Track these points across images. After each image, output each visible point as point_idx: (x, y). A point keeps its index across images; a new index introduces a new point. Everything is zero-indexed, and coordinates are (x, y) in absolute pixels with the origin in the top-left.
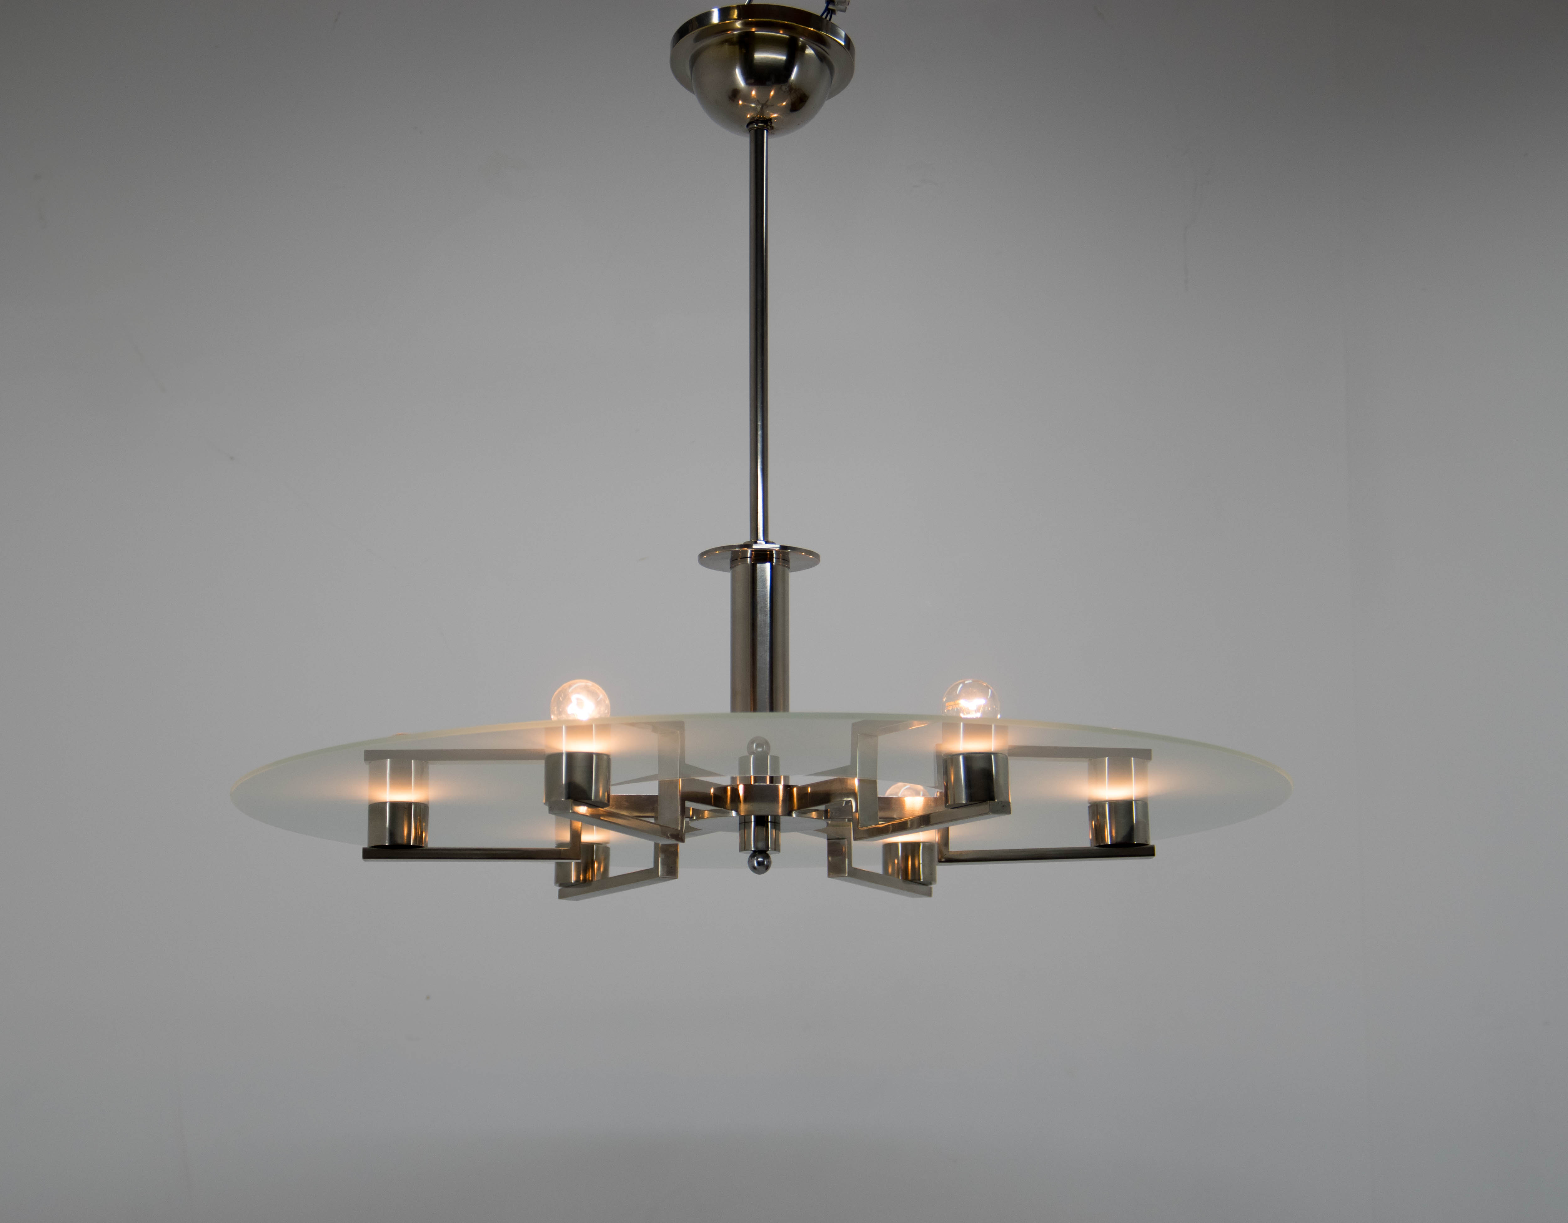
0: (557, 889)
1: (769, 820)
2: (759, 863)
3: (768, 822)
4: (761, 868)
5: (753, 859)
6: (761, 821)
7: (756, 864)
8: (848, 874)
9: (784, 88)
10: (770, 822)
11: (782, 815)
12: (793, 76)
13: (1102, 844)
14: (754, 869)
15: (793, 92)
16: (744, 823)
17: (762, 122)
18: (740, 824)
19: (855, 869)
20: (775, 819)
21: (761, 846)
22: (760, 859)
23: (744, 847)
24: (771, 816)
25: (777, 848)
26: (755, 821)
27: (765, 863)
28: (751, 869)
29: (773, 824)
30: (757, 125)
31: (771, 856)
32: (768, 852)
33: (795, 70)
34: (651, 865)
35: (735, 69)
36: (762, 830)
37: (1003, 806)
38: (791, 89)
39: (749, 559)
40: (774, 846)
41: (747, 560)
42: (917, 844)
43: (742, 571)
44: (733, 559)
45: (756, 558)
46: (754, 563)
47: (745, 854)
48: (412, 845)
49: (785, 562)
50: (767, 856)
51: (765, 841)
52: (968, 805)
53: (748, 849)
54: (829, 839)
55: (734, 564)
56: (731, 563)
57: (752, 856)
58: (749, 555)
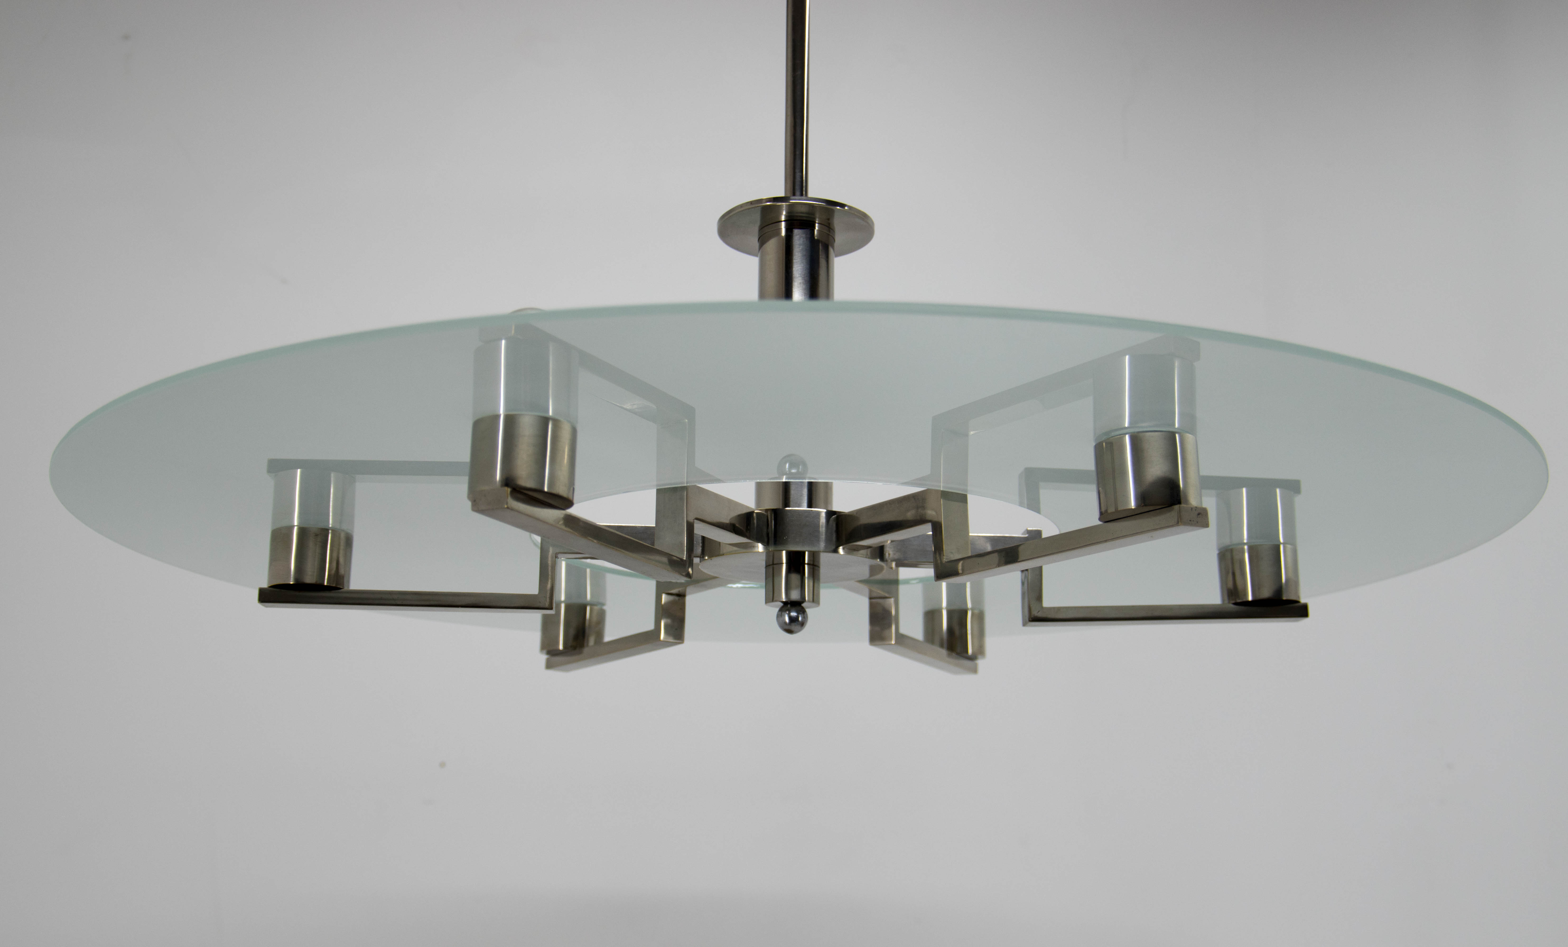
0: (543, 658)
1: (806, 562)
2: (790, 618)
3: (805, 564)
4: (796, 626)
5: (783, 613)
6: (796, 563)
7: (787, 619)
10: (808, 564)
11: (825, 551)
13: (1239, 601)
14: (784, 627)
16: (772, 566)
18: (767, 566)
20: (814, 561)
21: (795, 595)
22: (794, 614)
23: (771, 597)
24: (808, 551)
25: (815, 600)
26: (787, 563)
27: (800, 619)
28: (780, 627)
29: (812, 567)
31: (808, 610)
32: (804, 605)
34: (651, 626)
36: (795, 577)
37: (1199, 514)
39: (783, 224)
40: (811, 599)
41: (781, 225)
42: (965, 612)
43: (773, 246)
44: (761, 228)
45: (793, 223)
46: (789, 230)
47: (772, 606)
48: (326, 584)
49: (829, 231)
50: (803, 611)
51: (800, 589)
52: (1136, 515)
53: (776, 601)
54: (871, 598)
55: (763, 240)
56: (759, 235)
57: (782, 610)
58: (783, 218)
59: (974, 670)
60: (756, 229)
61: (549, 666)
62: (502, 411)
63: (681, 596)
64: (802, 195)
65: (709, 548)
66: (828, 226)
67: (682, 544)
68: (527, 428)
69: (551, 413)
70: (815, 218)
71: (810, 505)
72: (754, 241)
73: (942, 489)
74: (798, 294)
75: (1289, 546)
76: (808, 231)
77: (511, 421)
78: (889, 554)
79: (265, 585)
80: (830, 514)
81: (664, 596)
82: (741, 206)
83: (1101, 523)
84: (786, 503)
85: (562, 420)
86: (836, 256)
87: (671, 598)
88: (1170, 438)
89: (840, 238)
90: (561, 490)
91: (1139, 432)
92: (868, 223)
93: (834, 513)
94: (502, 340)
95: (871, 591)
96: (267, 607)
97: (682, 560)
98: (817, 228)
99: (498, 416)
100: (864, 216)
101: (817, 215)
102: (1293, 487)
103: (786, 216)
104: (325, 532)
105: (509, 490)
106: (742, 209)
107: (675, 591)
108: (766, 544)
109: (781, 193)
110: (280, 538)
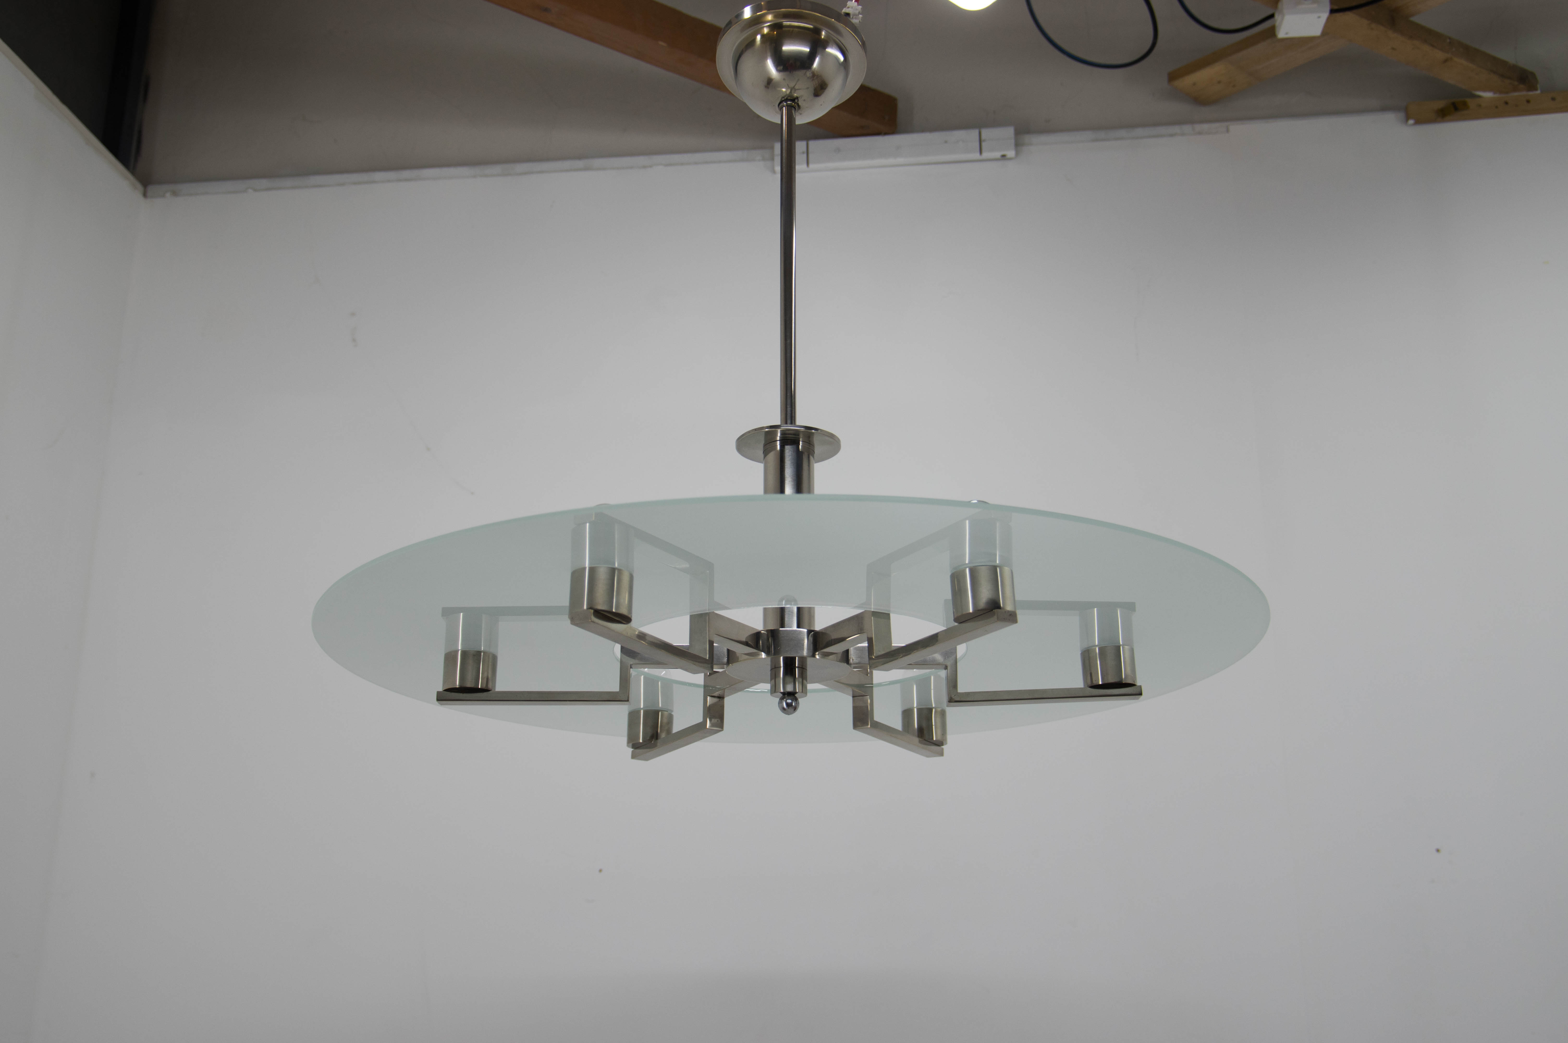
0: (629, 749)
2: (787, 704)
3: (796, 667)
4: (791, 710)
5: (782, 701)
6: (790, 666)
7: (785, 706)
8: (871, 726)
9: (809, 74)
10: (798, 666)
11: (808, 657)
12: (815, 65)
13: (1093, 685)
14: (783, 709)
15: (815, 78)
16: (775, 668)
17: (791, 100)
18: (771, 669)
19: (877, 722)
20: (802, 664)
21: (790, 688)
22: (789, 701)
23: (774, 690)
24: (798, 659)
25: (804, 690)
26: (784, 667)
27: (793, 704)
28: (781, 710)
29: (801, 668)
30: (786, 102)
31: (799, 698)
32: (796, 695)
33: (817, 60)
34: (700, 721)
35: (767, 59)
36: (790, 676)
37: (1010, 615)
38: (815, 76)
39: (778, 443)
40: (801, 691)
41: (777, 443)
42: (931, 710)
43: (772, 457)
44: (765, 445)
45: (785, 441)
46: (782, 447)
47: (774, 697)
48: (480, 687)
49: (810, 446)
50: (796, 699)
51: (793, 683)
52: (975, 617)
53: (777, 692)
54: (853, 697)
55: (766, 453)
56: (764, 449)
57: (782, 699)
58: (778, 438)
59: (941, 754)
60: (761, 446)
61: (634, 756)
62: (587, 565)
63: (721, 698)
64: (791, 423)
65: (731, 657)
66: (809, 443)
67: (706, 649)
68: (602, 575)
69: (616, 566)
70: (799, 438)
71: (798, 626)
72: (760, 453)
73: (872, 610)
74: (789, 489)
75: (1126, 647)
76: (794, 446)
77: (592, 570)
78: (853, 660)
79: (441, 689)
80: (809, 632)
81: (709, 698)
82: (749, 432)
83: (956, 624)
84: (783, 625)
85: (623, 569)
86: (816, 463)
87: (715, 700)
88: (994, 569)
89: (818, 449)
90: (624, 611)
91: (976, 566)
92: (835, 440)
93: (813, 631)
94: (587, 523)
95: (853, 691)
96: (441, 705)
97: (705, 659)
98: (801, 444)
99: (585, 568)
100: (832, 436)
101: (801, 436)
102: (1130, 607)
103: (780, 437)
104: (480, 652)
105: (592, 611)
106: (749, 434)
107: (716, 694)
108: (768, 653)
109: (778, 423)
110: (450, 658)
